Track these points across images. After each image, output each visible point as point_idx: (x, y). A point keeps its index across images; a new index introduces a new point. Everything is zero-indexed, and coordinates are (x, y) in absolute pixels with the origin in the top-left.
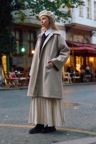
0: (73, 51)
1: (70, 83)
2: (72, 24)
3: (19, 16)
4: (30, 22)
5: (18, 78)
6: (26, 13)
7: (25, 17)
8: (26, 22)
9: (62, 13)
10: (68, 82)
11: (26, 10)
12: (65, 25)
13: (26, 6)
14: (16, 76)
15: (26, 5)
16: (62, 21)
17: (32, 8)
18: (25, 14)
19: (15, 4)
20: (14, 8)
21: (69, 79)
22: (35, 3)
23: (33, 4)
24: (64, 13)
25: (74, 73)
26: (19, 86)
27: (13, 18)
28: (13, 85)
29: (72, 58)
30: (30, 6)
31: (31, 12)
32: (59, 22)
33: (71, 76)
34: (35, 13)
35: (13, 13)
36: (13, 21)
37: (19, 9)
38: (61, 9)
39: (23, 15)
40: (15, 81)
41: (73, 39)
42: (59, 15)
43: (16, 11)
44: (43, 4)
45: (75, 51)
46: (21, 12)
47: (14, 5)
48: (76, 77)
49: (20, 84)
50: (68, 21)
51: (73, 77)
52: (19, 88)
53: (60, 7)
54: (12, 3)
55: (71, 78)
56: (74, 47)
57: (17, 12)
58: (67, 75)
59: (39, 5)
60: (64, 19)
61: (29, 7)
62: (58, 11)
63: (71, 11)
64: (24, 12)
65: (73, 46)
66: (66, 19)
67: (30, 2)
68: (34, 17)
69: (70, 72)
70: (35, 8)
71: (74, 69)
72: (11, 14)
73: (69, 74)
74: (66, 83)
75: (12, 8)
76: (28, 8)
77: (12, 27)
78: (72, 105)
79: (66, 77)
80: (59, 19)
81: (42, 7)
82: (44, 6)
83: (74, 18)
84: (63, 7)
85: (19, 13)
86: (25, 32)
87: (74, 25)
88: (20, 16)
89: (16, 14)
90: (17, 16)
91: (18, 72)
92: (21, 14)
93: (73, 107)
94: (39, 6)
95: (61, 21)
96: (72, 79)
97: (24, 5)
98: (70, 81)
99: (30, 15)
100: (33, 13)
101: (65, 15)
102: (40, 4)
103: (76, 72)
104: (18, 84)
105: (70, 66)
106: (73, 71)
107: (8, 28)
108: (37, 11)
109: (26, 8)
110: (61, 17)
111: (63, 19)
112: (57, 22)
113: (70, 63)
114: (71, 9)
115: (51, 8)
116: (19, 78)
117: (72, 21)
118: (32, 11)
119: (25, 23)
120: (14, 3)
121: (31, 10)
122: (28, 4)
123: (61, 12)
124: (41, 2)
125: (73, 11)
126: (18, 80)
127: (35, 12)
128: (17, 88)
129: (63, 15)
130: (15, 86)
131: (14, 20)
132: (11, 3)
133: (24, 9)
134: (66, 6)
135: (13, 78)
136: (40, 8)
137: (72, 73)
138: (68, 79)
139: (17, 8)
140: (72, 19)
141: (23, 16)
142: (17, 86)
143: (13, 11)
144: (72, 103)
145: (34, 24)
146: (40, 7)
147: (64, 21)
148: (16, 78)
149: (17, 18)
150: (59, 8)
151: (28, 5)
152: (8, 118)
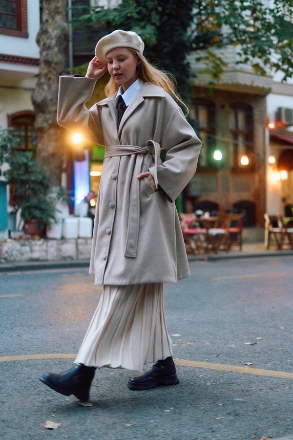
3: (207, 64)
4: (235, 81)
5: (204, 231)
6: (226, 58)
7: (224, 68)
8: (225, 81)
13: (227, 38)
14: (197, 224)
15: (225, 36)
17: (243, 42)
18: (225, 60)
19: (195, 34)
20: (194, 46)
22: (251, 29)
23: (245, 32)
26: (207, 250)
28: (191, 248)
30: (236, 36)
31: (239, 54)
34: (250, 57)
35: (191, 58)
36: (191, 79)
37: (207, 45)
39: (218, 62)
40: (195, 237)
43: (199, 52)
44: (273, 31)
46: (213, 55)
47: (193, 37)
49: (210, 246)
52: (205, 257)
54: (189, 33)
57: (202, 54)
59: (260, 34)
61: (234, 39)
64: (219, 56)
67: (236, 25)
68: (248, 67)
70: (251, 43)
72: (185, 62)
75: (188, 44)
76: (231, 42)
81: (268, 37)
82: (274, 35)
85: (207, 58)
86: (223, 107)
88: (211, 64)
89: (198, 60)
90: (201, 65)
91: (203, 214)
92: (211, 58)
94: (263, 36)
97: (221, 35)
99: (238, 63)
100: (244, 57)
102: (263, 31)
104: (205, 245)
108: (257, 49)
109: (227, 44)
116: (207, 228)
118: (243, 49)
119: (224, 85)
120: (193, 32)
121: (239, 48)
122: (231, 31)
124: (266, 24)
126: (204, 234)
127: (249, 53)
128: (200, 257)
130: (196, 252)
131: (195, 76)
132: (185, 30)
133: (220, 45)
135: (192, 231)
136: (264, 41)
139: (201, 45)
141: (218, 65)
142: (202, 251)
143: (190, 53)
145: (245, 86)
146: (264, 39)
148: (199, 230)
149: (201, 72)
151: (231, 34)
152: (180, 340)
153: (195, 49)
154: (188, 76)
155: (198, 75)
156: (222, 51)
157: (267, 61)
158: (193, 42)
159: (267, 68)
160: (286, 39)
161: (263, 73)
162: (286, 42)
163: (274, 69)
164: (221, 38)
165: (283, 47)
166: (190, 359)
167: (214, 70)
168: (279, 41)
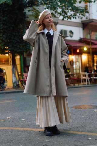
0: (91, 50)
1: (88, 84)
2: (90, 20)
3: (33, 13)
6: (40, 10)
9: (79, 8)
10: (86, 83)
11: (40, 6)
12: (82, 21)
13: (40, 2)
15: (40, 1)
16: (79, 17)
17: (47, 4)
20: (27, 5)
21: (88, 80)
24: (81, 8)
25: (93, 73)
27: (27, 15)
29: (90, 57)
30: (44, 2)
32: (76, 18)
33: (89, 76)
35: (26, 10)
37: (33, 5)
38: (77, 5)
39: (37, 12)
41: (90, 36)
42: (75, 11)
43: (29, 8)
45: (93, 49)
47: (27, 2)
48: (94, 78)
50: (86, 17)
51: (92, 78)
53: (77, 2)
55: (90, 78)
56: (92, 45)
57: (30, 9)
58: (85, 76)
60: (81, 15)
61: (43, 3)
62: (75, 7)
63: (88, 6)
64: (37, 9)
65: (91, 43)
66: (83, 15)
69: (88, 72)
70: (50, 4)
71: (92, 69)
72: (24, 12)
73: (87, 74)
74: (84, 84)
75: (25, 5)
76: (42, 4)
77: (26, 25)
78: (93, 107)
79: (84, 78)
80: (75, 15)
81: (56, 3)
82: (59, 1)
83: (92, 13)
84: (80, 2)
85: (32, 10)
87: (92, 21)
88: (34, 13)
89: (29, 11)
90: (30, 13)
92: (34, 10)
93: (93, 109)
94: (54, 2)
95: (77, 18)
96: (91, 80)
98: (88, 81)
101: (82, 11)
103: (94, 72)
105: (88, 65)
106: (91, 71)
107: (21, 26)
108: (52, 7)
110: (77, 13)
111: (79, 14)
112: (74, 18)
113: (88, 63)
114: (88, 4)
115: (67, 3)
117: (89, 17)
118: (47, 7)
121: (45, 6)
123: (77, 7)
125: (90, 6)
127: (49, 8)
129: (79, 11)
133: (38, 5)
134: (83, 1)
137: (90, 73)
138: (86, 79)
139: (30, 5)
140: (89, 15)
141: (37, 13)
143: (26, 8)
144: (91, 106)
146: (55, 3)
147: (81, 17)
149: (30, 16)
150: (75, 3)
151: (42, 1)
152: (25, 121)
153: (28, 7)
154: (25, 17)
155: (29, 17)
156: (38, 7)
157: (56, 12)
158: (27, 4)
159: (56, 15)
160: (63, 3)
161: (55, 16)
162: (63, 4)
163: (59, 15)
164: (38, 2)
165: (62, 6)
166: (29, 128)
167: (35, 15)
168: (61, 4)
